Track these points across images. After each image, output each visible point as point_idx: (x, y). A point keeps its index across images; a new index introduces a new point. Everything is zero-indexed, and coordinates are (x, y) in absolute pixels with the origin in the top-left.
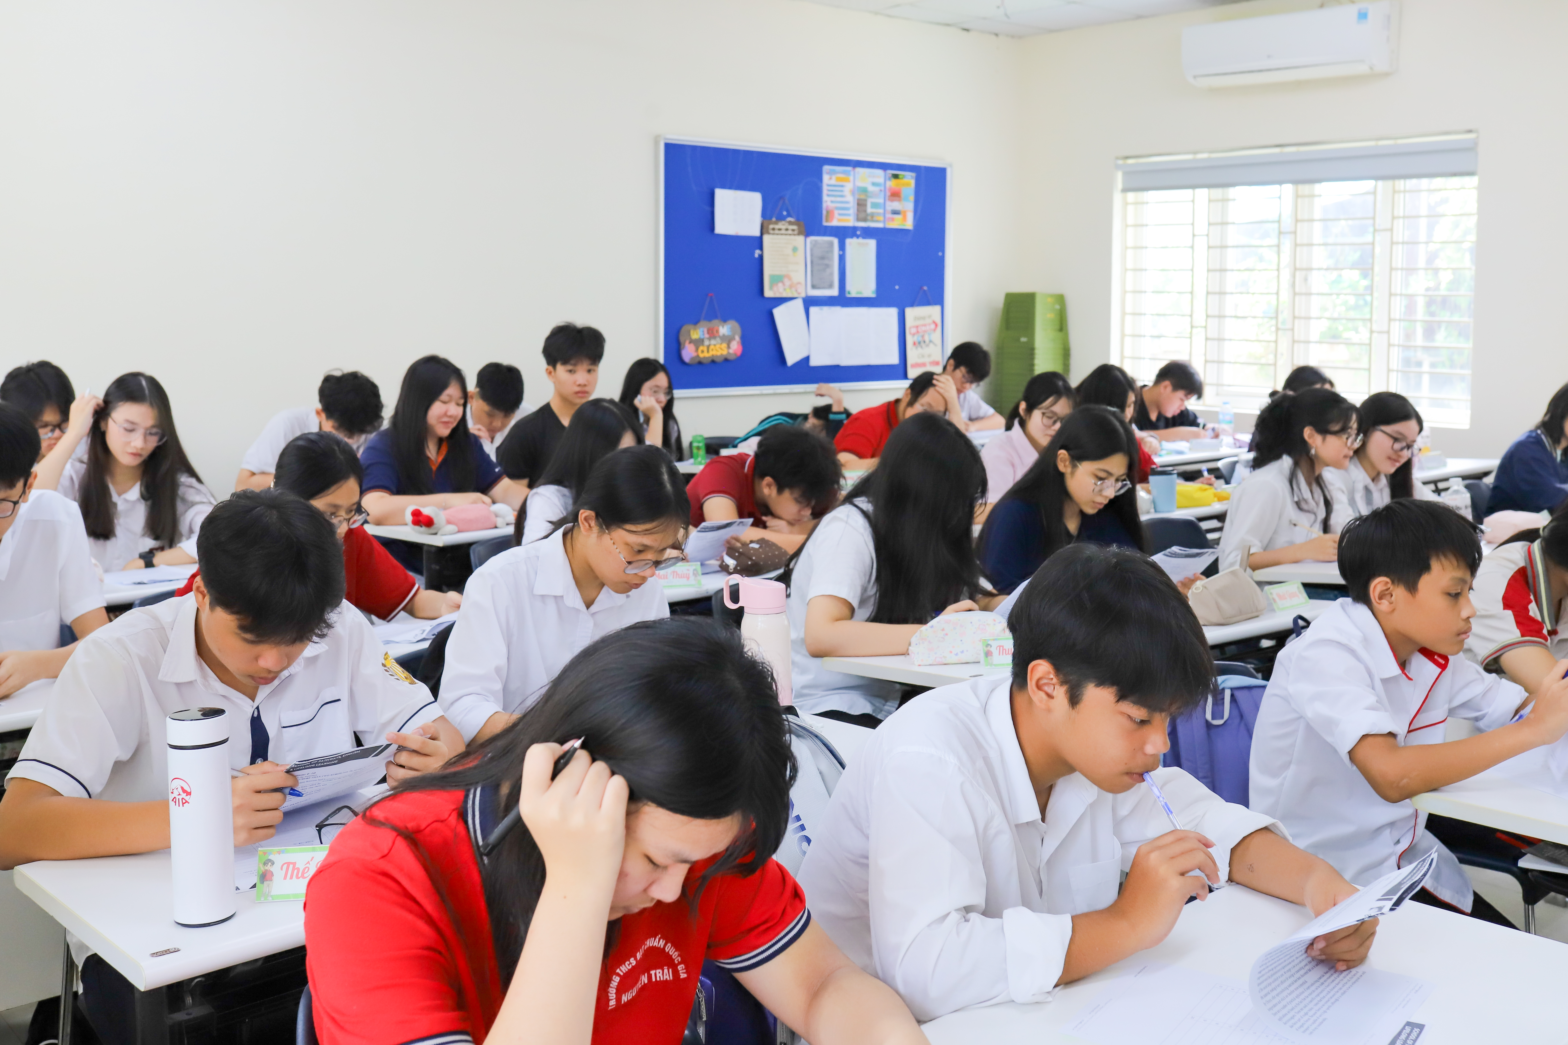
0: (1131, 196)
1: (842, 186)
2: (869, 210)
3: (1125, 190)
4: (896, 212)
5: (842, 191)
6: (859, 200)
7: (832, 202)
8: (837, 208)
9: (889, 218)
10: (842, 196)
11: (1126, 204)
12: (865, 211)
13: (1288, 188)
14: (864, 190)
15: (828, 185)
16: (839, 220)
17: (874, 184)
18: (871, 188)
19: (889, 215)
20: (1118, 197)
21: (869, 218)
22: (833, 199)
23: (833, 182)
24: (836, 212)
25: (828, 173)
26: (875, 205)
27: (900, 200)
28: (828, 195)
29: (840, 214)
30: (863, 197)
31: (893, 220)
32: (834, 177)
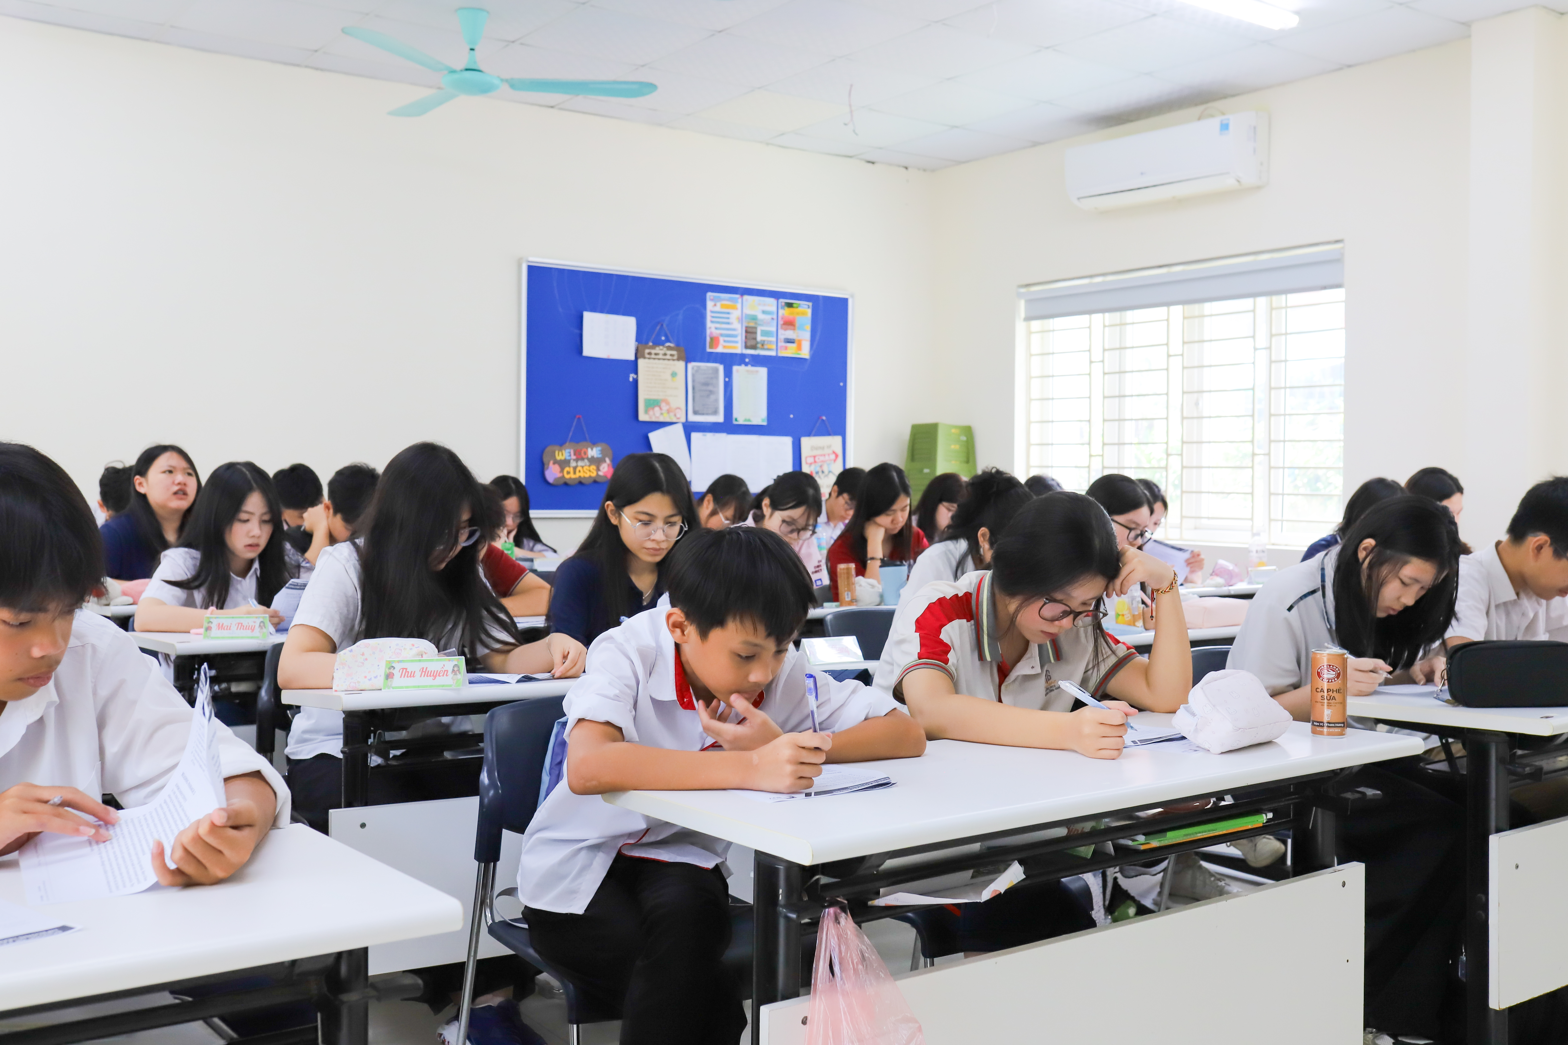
0: (1036, 325)
1: (728, 313)
2: (759, 338)
3: (1028, 319)
4: (790, 341)
5: (728, 318)
6: (746, 327)
7: (716, 328)
8: (721, 335)
9: (782, 347)
10: (728, 323)
11: (1030, 333)
12: (755, 339)
13: (1177, 310)
14: (754, 318)
15: (712, 312)
16: (724, 347)
17: (764, 312)
18: (761, 316)
19: (781, 344)
20: (1020, 327)
21: (759, 345)
22: (718, 325)
23: (718, 308)
24: (721, 339)
25: (712, 300)
26: (765, 333)
27: (794, 329)
28: (712, 322)
29: (725, 341)
30: (752, 325)
31: (786, 348)
32: (718, 304)
